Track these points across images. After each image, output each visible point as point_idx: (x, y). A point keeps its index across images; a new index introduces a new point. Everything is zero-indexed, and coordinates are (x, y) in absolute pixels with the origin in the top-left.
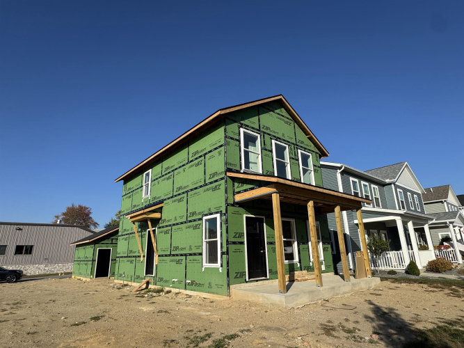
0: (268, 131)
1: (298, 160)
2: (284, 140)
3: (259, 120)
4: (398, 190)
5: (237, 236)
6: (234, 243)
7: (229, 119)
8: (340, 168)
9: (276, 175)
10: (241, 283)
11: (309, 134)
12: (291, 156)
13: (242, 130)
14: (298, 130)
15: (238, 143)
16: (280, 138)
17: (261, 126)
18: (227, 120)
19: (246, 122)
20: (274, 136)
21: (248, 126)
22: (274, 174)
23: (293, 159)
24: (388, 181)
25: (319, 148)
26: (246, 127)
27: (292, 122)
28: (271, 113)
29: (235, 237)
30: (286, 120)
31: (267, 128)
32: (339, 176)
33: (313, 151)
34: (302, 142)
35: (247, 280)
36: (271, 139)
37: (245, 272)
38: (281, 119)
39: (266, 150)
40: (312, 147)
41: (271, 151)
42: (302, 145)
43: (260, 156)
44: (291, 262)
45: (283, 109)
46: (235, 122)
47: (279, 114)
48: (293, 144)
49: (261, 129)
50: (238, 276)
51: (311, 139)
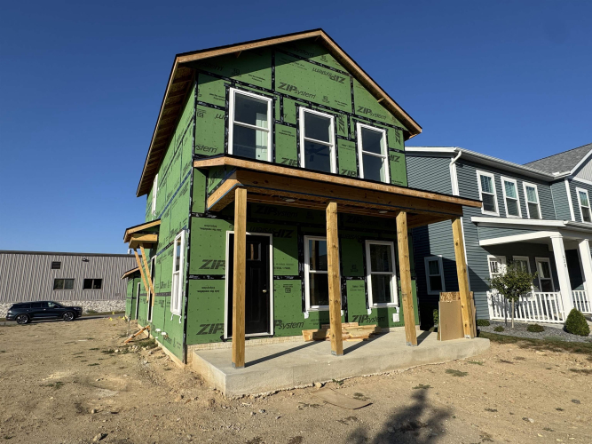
0: (292, 93)
1: (355, 140)
2: (327, 108)
3: (273, 74)
4: (578, 189)
5: (210, 265)
6: (202, 277)
7: (206, 73)
8: (454, 154)
9: (303, 165)
10: (211, 342)
11: (381, 97)
12: (340, 133)
13: (232, 91)
14: (359, 90)
15: (223, 113)
16: (317, 105)
17: (277, 84)
18: (200, 75)
19: (245, 78)
20: (305, 101)
21: (247, 85)
22: (299, 164)
23: (343, 138)
24: (556, 175)
25: (403, 121)
26: (244, 85)
27: (347, 79)
28: (302, 62)
29: (203, 267)
30: (334, 73)
31: (290, 88)
32: (453, 168)
33: (391, 126)
34: (367, 111)
35: (226, 337)
36: (297, 105)
37: (223, 325)
38: (322, 72)
39: (284, 124)
40: (390, 118)
41: (297, 126)
42: (368, 116)
43: (269, 135)
44: (324, 308)
45: (328, 56)
46: (220, 77)
47: (317, 64)
48: (346, 113)
49: (277, 89)
50: (207, 330)
51: (385, 104)
